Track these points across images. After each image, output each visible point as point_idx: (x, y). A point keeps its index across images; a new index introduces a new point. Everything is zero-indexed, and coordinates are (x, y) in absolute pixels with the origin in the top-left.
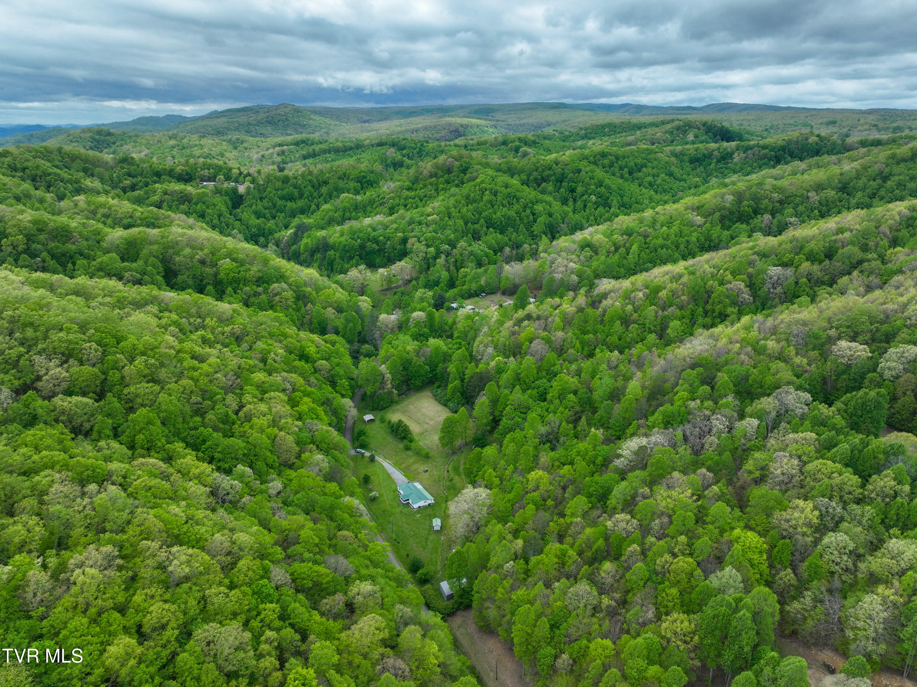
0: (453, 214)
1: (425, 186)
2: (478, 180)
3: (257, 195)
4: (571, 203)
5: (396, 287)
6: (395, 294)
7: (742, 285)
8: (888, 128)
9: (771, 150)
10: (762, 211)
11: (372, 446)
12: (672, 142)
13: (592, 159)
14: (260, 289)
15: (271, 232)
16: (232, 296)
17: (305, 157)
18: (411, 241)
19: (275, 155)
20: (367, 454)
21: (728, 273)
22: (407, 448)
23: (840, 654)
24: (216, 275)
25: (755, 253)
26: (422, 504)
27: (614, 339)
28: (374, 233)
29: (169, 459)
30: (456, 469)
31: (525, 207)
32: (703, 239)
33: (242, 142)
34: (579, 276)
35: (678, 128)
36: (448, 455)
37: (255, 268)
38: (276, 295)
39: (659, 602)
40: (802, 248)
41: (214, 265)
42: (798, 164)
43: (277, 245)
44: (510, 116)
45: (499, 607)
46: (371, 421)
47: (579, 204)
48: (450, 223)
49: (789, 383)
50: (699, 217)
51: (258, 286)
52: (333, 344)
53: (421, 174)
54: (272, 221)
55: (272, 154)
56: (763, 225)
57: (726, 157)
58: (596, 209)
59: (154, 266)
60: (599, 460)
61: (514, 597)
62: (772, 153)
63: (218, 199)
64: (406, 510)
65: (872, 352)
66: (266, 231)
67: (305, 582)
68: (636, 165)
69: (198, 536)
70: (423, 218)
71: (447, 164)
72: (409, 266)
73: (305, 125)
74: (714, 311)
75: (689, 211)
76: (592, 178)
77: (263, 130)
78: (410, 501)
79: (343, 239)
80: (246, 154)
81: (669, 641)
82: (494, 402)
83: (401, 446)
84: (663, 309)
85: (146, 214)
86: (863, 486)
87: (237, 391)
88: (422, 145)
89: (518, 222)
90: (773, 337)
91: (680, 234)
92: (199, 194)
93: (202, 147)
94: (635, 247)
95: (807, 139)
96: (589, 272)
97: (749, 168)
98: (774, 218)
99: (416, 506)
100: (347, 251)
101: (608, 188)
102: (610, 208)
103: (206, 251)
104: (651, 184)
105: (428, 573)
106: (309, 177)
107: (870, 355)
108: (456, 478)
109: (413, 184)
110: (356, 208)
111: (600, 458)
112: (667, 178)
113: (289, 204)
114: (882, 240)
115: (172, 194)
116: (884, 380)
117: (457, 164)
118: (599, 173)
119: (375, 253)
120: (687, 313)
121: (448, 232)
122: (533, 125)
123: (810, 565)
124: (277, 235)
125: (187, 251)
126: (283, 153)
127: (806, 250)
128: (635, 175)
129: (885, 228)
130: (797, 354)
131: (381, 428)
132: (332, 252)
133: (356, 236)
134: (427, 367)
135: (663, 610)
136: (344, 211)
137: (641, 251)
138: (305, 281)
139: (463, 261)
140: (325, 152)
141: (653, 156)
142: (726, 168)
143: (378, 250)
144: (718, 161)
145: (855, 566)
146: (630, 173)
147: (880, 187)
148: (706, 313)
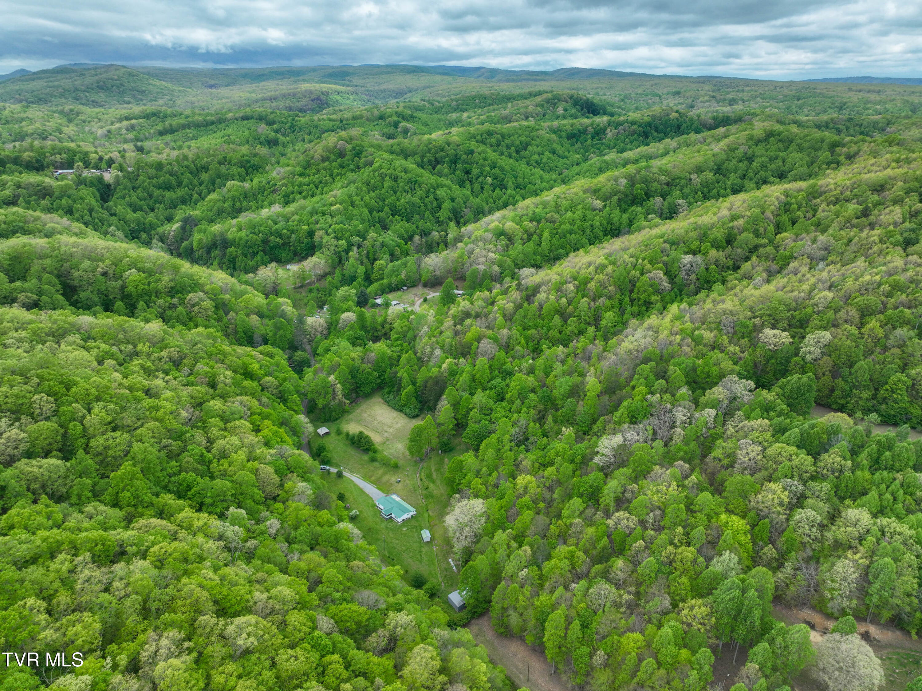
0: (357, 202)
1: (318, 171)
2: (376, 165)
3: (129, 185)
4: (468, 185)
5: (310, 284)
6: (311, 291)
7: (661, 274)
8: (724, 100)
9: (640, 126)
10: (653, 194)
11: (334, 461)
12: (544, 115)
13: (479, 137)
14: (175, 301)
15: (153, 227)
16: (145, 311)
17: (161, 133)
18: (319, 234)
19: (124, 131)
20: (334, 470)
21: (646, 262)
22: (373, 460)
23: (817, 611)
24: (123, 288)
25: (665, 242)
26: (406, 516)
27: (555, 333)
28: (275, 227)
29: (161, 514)
30: (429, 476)
31: (427, 192)
32: (605, 223)
33: (78, 114)
34: (500, 266)
35: (548, 101)
36: (416, 462)
37: (166, 278)
38: (194, 306)
39: (672, 591)
40: (705, 235)
41: (118, 276)
42: (670, 143)
43: (162, 241)
44: (367, 81)
45: (521, 615)
46: (327, 434)
47: (477, 186)
48: (356, 212)
49: (732, 372)
50: (598, 201)
51: (172, 297)
52: (271, 356)
53: (312, 158)
54: (152, 214)
55: (120, 128)
56: (656, 208)
57: (599, 133)
58: (493, 191)
59: (50, 284)
60: (578, 459)
61: (537, 603)
62: (641, 129)
63: (84, 191)
64: (390, 525)
65: (793, 337)
66: (147, 225)
67: (349, 624)
68: (521, 143)
69: (239, 598)
70: (325, 208)
71: (338, 147)
72: (323, 261)
73: (144, 91)
74: (639, 299)
75: (588, 195)
76: (485, 159)
77: (95, 97)
78: (393, 516)
79: (243, 234)
80: (87, 129)
81: (689, 625)
82: (456, 406)
83: (366, 457)
84: (594, 300)
85: (11, 218)
86: (815, 464)
87: (200, 424)
88: (293, 120)
89: (423, 208)
90: (705, 326)
91: (584, 219)
92: (61, 187)
93: (31, 121)
94: (546, 234)
95: (668, 115)
96: (509, 262)
97: (622, 144)
98: (664, 200)
99: (400, 520)
100: (250, 247)
101: (502, 169)
102: (506, 189)
103: (107, 262)
104: (538, 163)
105: (434, 587)
106: (186, 163)
107: (791, 340)
108: (431, 486)
109: (305, 169)
110: (245, 196)
111: (579, 457)
112: (551, 155)
113: (168, 194)
114: (769, 225)
115: (27, 187)
116: (806, 363)
117: (349, 147)
118: (492, 155)
119: (280, 247)
120: (616, 303)
121: (354, 222)
122: (394, 91)
123: (787, 540)
124: (160, 230)
125: (87, 263)
126: (132, 128)
127: (711, 237)
128: (522, 153)
129: (769, 214)
130: (730, 342)
131: (339, 440)
132: (232, 249)
133: (256, 230)
134: (375, 373)
135: (677, 598)
136: (234, 200)
137: (552, 238)
138: (221, 287)
139: (375, 253)
140: (184, 127)
141: (534, 133)
142: (602, 144)
143: (283, 244)
144: (593, 138)
145: (822, 535)
146: (517, 152)
147: (748, 168)
148: (632, 301)
